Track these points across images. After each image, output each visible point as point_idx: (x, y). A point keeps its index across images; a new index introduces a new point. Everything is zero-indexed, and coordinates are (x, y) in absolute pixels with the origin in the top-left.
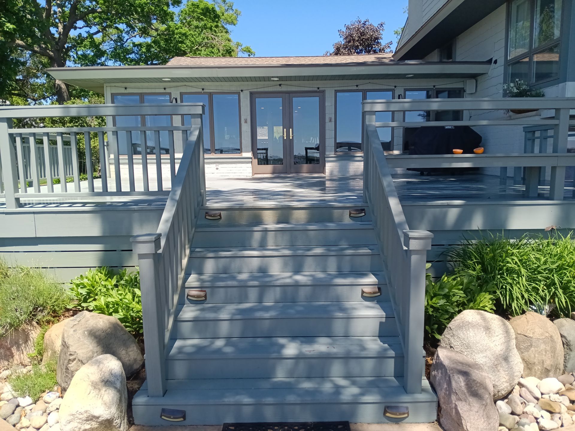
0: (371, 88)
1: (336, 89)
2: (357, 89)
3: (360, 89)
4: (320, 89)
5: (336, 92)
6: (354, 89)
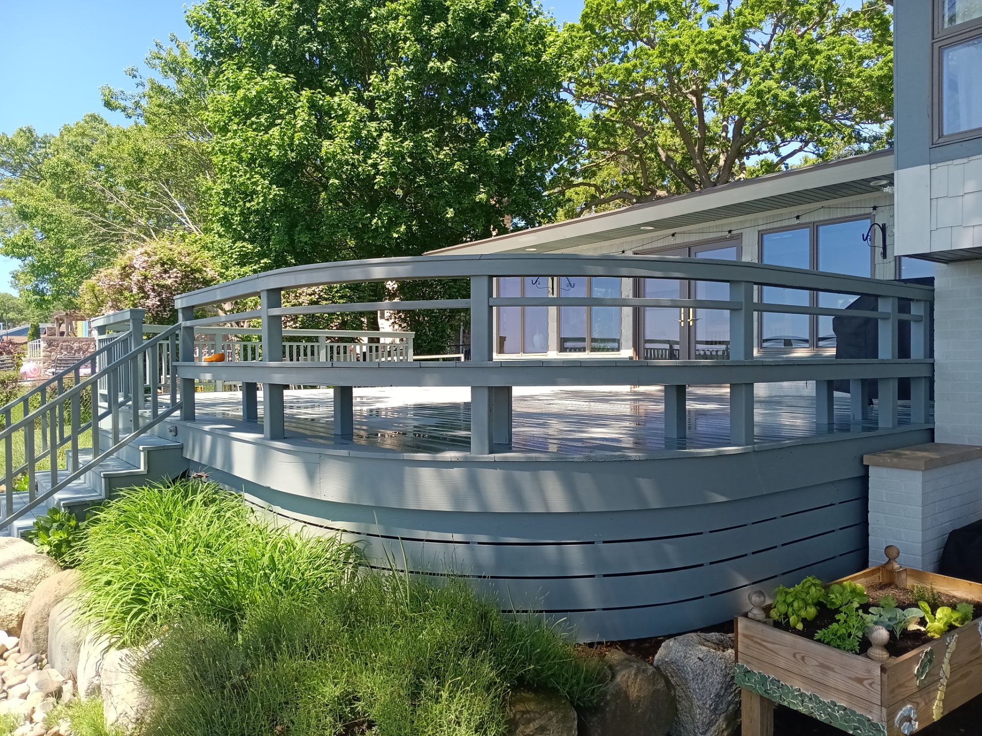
0: (827, 218)
1: (761, 228)
2: (798, 224)
3: (804, 222)
4: (733, 232)
5: (761, 234)
6: (793, 223)
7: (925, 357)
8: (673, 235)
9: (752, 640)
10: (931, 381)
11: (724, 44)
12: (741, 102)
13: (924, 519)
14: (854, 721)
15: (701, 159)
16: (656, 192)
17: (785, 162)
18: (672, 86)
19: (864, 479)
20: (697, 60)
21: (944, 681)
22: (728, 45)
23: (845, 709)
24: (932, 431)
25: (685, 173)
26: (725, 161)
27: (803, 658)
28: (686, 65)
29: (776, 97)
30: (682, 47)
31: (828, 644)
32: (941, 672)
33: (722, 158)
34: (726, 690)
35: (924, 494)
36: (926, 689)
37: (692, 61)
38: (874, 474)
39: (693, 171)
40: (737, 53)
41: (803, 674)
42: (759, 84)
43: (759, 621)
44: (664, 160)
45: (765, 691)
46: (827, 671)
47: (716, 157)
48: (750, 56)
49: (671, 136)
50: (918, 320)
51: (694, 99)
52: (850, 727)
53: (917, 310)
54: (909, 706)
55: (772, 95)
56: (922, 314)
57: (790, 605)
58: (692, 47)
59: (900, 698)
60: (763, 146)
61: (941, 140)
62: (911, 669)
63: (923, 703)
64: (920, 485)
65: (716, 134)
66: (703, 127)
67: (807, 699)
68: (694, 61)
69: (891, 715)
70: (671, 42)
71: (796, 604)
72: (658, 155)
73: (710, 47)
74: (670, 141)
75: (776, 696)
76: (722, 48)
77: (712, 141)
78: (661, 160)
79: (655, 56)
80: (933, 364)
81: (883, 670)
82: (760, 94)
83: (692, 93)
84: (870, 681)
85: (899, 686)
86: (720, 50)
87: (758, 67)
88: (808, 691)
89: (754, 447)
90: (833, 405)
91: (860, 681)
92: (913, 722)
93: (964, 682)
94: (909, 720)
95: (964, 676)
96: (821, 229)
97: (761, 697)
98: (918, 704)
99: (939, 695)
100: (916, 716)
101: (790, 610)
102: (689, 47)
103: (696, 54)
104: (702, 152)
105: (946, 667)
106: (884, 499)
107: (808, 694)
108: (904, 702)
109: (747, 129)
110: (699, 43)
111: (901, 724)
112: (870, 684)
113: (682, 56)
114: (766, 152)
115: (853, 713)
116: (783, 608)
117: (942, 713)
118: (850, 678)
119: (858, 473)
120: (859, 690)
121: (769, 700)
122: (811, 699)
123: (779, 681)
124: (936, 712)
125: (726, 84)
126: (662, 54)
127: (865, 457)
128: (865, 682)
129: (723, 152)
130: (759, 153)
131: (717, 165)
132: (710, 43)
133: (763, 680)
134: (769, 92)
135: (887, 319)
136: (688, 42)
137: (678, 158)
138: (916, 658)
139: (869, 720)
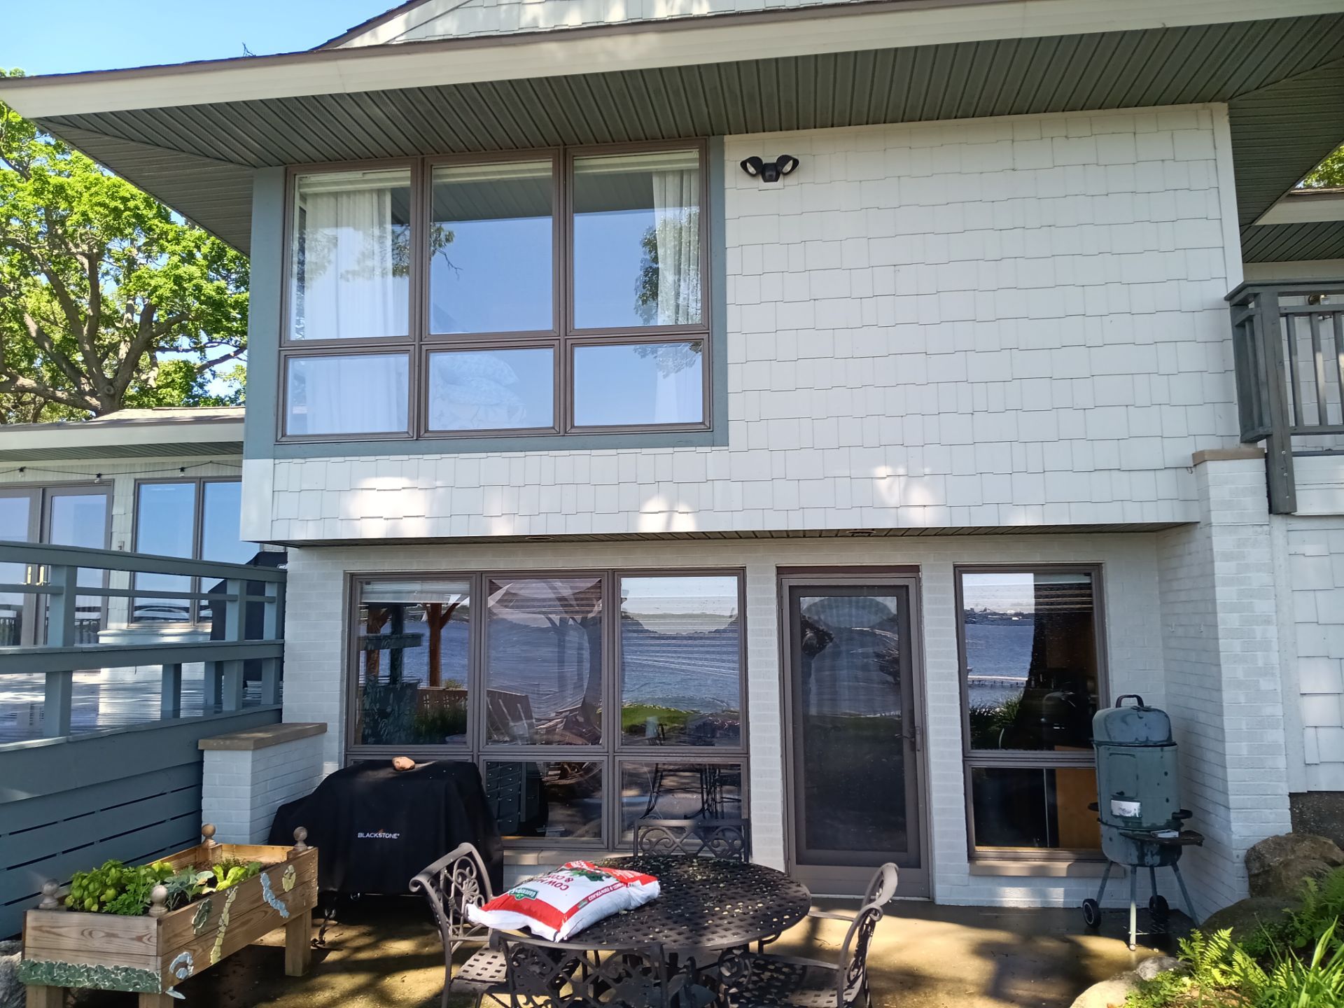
0: (215, 474)
1: (138, 476)
2: (183, 477)
3: (189, 475)
4: (103, 477)
5: (138, 484)
6: (176, 476)
7: (277, 638)
8: (22, 470)
9: (41, 930)
10: (281, 660)
11: (131, 204)
12: (153, 283)
13: (253, 797)
14: (134, 978)
15: (91, 344)
16: (17, 379)
17: (213, 369)
18: (51, 235)
19: (200, 764)
20: (91, 215)
21: (223, 929)
22: (137, 208)
23: (126, 970)
24: (280, 711)
25: (66, 359)
26: (128, 354)
27: (90, 934)
28: (75, 217)
29: (198, 288)
30: (69, 192)
31: (115, 913)
32: (221, 920)
33: (124, 350)
34: (11, 995)
35: (253, 773)
36: (204, 937)
37: (84, 214)
38: (211, 759)
39: (79, 357)
40: (149, 219)
41: (91, 949)
42: (177, 267)
43: (50, 909)
44: (34, 334)
45: (52, 980)
46: (112, 939)
47: (114, 348)
48: (168, 226)
49: (48, 301)
50: (271, 601)
51: (86, 262)
52: (129, 986)
53: (271, 591)
54: (185, 953)
55: (194, 285)
56: (275, 595)
57: (86, 888)
58: (86, 196)
59: (175, 946)
60: (184, 341)
61: (284, 439)
62: (189, 919)
63: (200, 950)
64: (249, 765)
65: (116, 312)
66: (97, 299)
67: (92, 973)
68: (87, 215)
69: (165, 964)
70: (55, 180)
71: (91, 887)
72: (24, 326)
73: (113, 204)
74: (45, 307)
75: (62, 978)
76: (129, 209)
77: (109, 321)
78: (28, 334)
79: (27, 193)
80: (283, 645)
81: (159, 922)
82: (178, 280)
83: (83, 254)
84: (148, 936)
85: (176, 936)
86: (125, 210)
87: (178, 244)
88: (93, 964)
89: (67, 739)
90: (180, 689)
91: (140, 939)
92: (189, 967)
93: (245, 928)
94: (185, 965)
95: (244, 924)
96: (208, 486)
97: (48, 987)
98: (195, 951)
99: (218, 941)
100: (192, 962)
101: (86, 893)
102: (81, 194)
103: (92, 207)
104: (93, 334)
105: (225, 917)
106: (217, 783)
107: (94, 967)
108: (180, 949)
109: (159, 316)
110: (97, 193)
111: (176, 969)
112: (149, 939)
113: (70, 203)
114: (187, 351)
115: (134, 971)
116: (77, 894)
117: (220, 957)
118: (133, 939)
119: (192, 759)
120: (138, 947)
121: (56, 987)
122: (96, 971)
123: (66, 964)
124: (214, 958)
125: (135, 251)
126: (38, 193)
127: (201, 742)
128: (145, 939)
129: (125, 341)
130: (176, 349)
131: (117, 353)
132: (113, 198)
133: (51, 967)
134: (190, 280)
135: (235, 601)
136: (80, 187)
137: (57, 336)
138: (193, 910)
139: (146, 972)
